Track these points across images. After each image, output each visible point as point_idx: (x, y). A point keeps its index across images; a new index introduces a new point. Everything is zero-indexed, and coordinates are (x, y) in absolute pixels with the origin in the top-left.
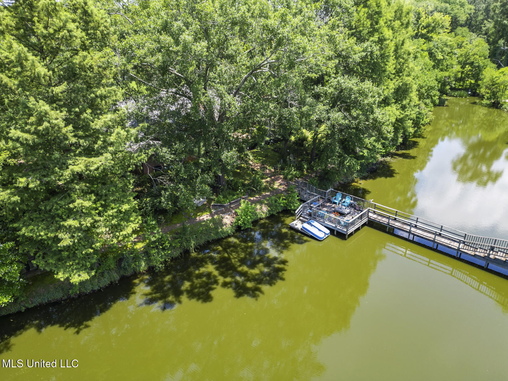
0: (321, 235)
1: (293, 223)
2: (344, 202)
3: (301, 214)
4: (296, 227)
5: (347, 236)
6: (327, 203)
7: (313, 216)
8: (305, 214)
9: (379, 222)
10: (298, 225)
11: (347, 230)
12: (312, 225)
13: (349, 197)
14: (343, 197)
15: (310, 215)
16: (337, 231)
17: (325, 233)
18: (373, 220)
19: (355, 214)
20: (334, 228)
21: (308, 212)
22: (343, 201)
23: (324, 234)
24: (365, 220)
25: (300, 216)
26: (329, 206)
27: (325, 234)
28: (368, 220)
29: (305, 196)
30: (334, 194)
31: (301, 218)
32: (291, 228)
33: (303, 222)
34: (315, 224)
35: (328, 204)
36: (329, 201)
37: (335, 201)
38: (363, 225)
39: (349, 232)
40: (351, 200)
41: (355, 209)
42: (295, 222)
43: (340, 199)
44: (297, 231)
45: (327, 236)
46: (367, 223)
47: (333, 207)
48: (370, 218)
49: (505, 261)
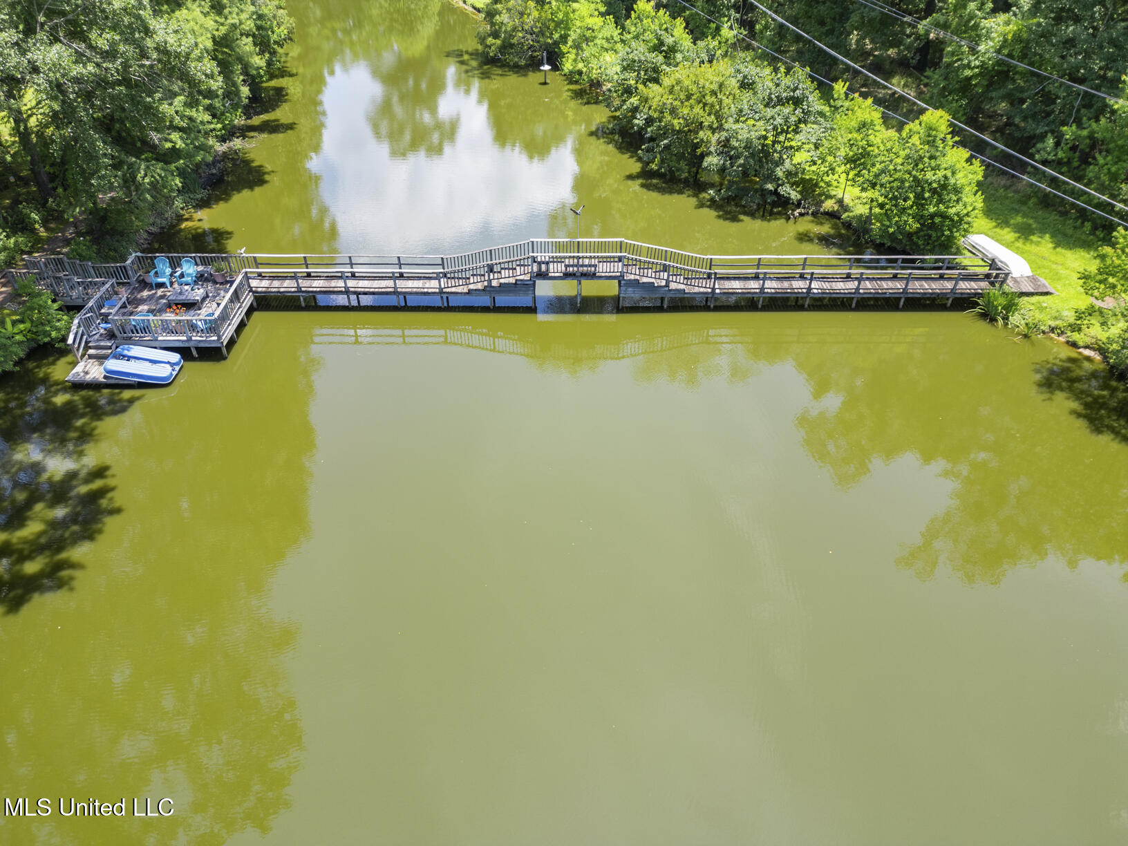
0: (163, 371)
1: (74, 371)
2: (182, 276)
3: (87, 342)
4: (89, 378)
5: (224, 350)
6: (141, 291)
7: (119, 337)
8: (96, 337)
9: (279, 292)
10: (94, 371)
11: (219, 337)
12: (129, 358)
13: (188, 261)
14: (175, 264)
15: (111, 335)
16: (197, 348)
17: (169, 363)
18: (265, 292)
19: (219, 294)
20: (186, 345)
21: (102, 331)
22: (178, 274)
23: (168, 366)
24: (248, 300)
25: (87, 347)
26: (150, 298)
27: (172, 365)
28: (255, 297)
29: (74, 294)
30: (147, 264)
31: (91, 352)
32: (77, 386)
33: (101, 359)
34: (136, 351)
35: (145, 293)
36: (144, 284)
37: (160, 280)
38: (249, 312)
39: (225, 339)
40: (197, 264)
41: (215, 282)
42: (79, 368)
43: (168, 271)
44: (95, 386)
45: (177, 368)
46: (255, 304)
47: (162, 297)
48: (257, 292)
49: (516, 284)
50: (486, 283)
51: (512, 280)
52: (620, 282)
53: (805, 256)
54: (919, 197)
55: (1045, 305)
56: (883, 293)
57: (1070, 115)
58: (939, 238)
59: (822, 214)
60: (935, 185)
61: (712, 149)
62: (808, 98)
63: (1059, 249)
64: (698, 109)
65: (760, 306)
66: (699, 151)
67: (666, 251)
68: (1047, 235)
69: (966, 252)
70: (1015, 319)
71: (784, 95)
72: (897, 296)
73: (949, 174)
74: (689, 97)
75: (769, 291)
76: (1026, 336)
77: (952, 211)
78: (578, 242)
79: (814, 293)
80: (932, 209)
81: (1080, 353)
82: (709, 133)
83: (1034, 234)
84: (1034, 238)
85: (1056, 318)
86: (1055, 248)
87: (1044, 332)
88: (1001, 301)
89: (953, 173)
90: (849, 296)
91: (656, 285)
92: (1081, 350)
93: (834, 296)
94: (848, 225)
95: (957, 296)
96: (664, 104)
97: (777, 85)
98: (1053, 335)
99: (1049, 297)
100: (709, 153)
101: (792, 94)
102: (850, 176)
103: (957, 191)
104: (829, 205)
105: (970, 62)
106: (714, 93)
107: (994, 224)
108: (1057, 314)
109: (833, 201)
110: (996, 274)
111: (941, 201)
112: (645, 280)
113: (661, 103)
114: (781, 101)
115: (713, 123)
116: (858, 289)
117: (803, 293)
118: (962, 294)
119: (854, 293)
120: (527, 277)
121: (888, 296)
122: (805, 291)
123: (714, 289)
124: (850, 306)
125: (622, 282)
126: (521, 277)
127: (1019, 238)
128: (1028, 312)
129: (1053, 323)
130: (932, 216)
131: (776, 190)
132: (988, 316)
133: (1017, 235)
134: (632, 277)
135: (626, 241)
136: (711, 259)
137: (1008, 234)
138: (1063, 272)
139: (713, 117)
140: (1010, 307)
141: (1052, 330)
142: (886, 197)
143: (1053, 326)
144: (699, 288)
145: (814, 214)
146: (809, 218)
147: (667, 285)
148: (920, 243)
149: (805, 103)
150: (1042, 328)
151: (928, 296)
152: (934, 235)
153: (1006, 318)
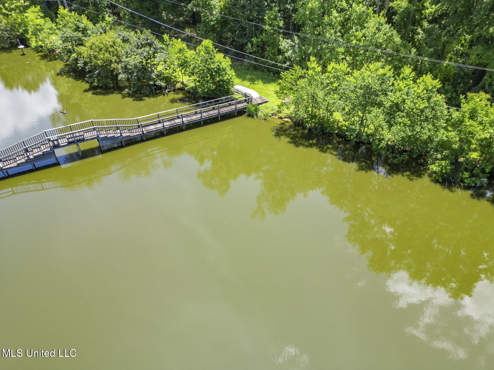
49: (43, 154)
50: (26, 158)
51: (41, 153)
52: (98, 140)
53: (176, 109)
54: (211, 75)
55: (267, 106)
56: (211, 116)
57: (253, 34)
58: (224, 90)
59: (177, 89)
60: (215, 69)
61: (120, 71)
62: (154, 42)
63: (265, 85)
64: (107, 55)
65: (165, 134)
66: (114, 73)
67: (115, 120)
68: (260, 80)
69: (235, 93)
70: (260, 114)
71: (143, 42)
72: (217, 116)
73: (219, 64)
74: (101, 50)
75: (167, 126)
76: (265, 119)
77: (225, 78)
78: (70, 126)
79: (185, 123)
80: (218, 79)
81: (284, 120)
82: (116, 64)
83: (255, 81)
84: (256, 82)
85: (272, 110)
86: (264, 84)
87: (270, 116)
88: (253, 109)
89: (220, 63)
90: (199, 121)
91: (116, 136)
92: (284, 119)
93: (194, 122)
94: (189, 92)
95: (238, 110)
96: (90, 55)
97: (139, 39)
98: (273, 117)
99: (268, 103)
100: (120, 73)
101: (147, 42)
102: (183, 72)
103: (224, 70)
104: (178, 85)
105: (212, 19)
106: (112, 46)
107: (241, 80)
108: (272, 109)
109: (180, 83)
110: (248, 99)
111: (220, 75)
112: (110, 136)
113: (88, 54)
114: (143, 46)
115: (116, 59)
116: (201, 117)
117: (181, 124)
118: (239, 109)
119: (201, 119)
120: (49, 149)
121: (213, 117)
122: (181, 123)
123: (143, 132)
124: (201, 124)
125: (99, 139)
126: (45, 150)
127: (251, 83)
128: (263, 110)
129: (272, 112)
130: (219, 82)
131: (154, 84)
132: (250, 115)
133: (250, 82)
134: (103, 136)
135: (94, 120)
136: (137, 119)
137: (247, 83)
138: (269, 92)
139: (115, 57)
140: (256, 110)
141: (273, 114)
142: (199, 78)
143: (272, 113)
144: (136, 133)
145: (174, 90)
146: (172, 92)
147: (121, 135)
148: (218, 93)
149: (154, 45)
150: (269, 115)
151: (228, 113)
152: (222, 89)
153: (257, 115)
